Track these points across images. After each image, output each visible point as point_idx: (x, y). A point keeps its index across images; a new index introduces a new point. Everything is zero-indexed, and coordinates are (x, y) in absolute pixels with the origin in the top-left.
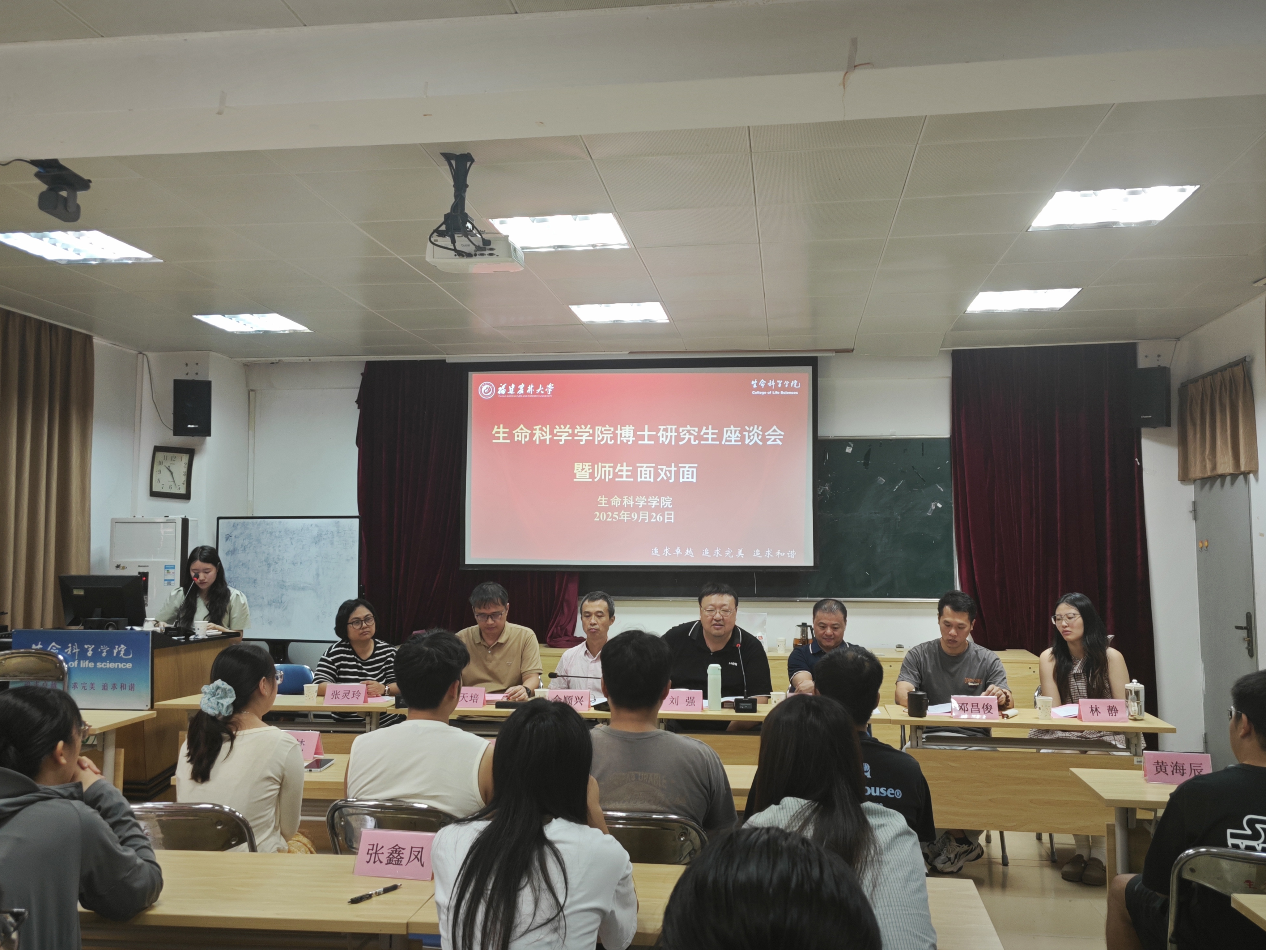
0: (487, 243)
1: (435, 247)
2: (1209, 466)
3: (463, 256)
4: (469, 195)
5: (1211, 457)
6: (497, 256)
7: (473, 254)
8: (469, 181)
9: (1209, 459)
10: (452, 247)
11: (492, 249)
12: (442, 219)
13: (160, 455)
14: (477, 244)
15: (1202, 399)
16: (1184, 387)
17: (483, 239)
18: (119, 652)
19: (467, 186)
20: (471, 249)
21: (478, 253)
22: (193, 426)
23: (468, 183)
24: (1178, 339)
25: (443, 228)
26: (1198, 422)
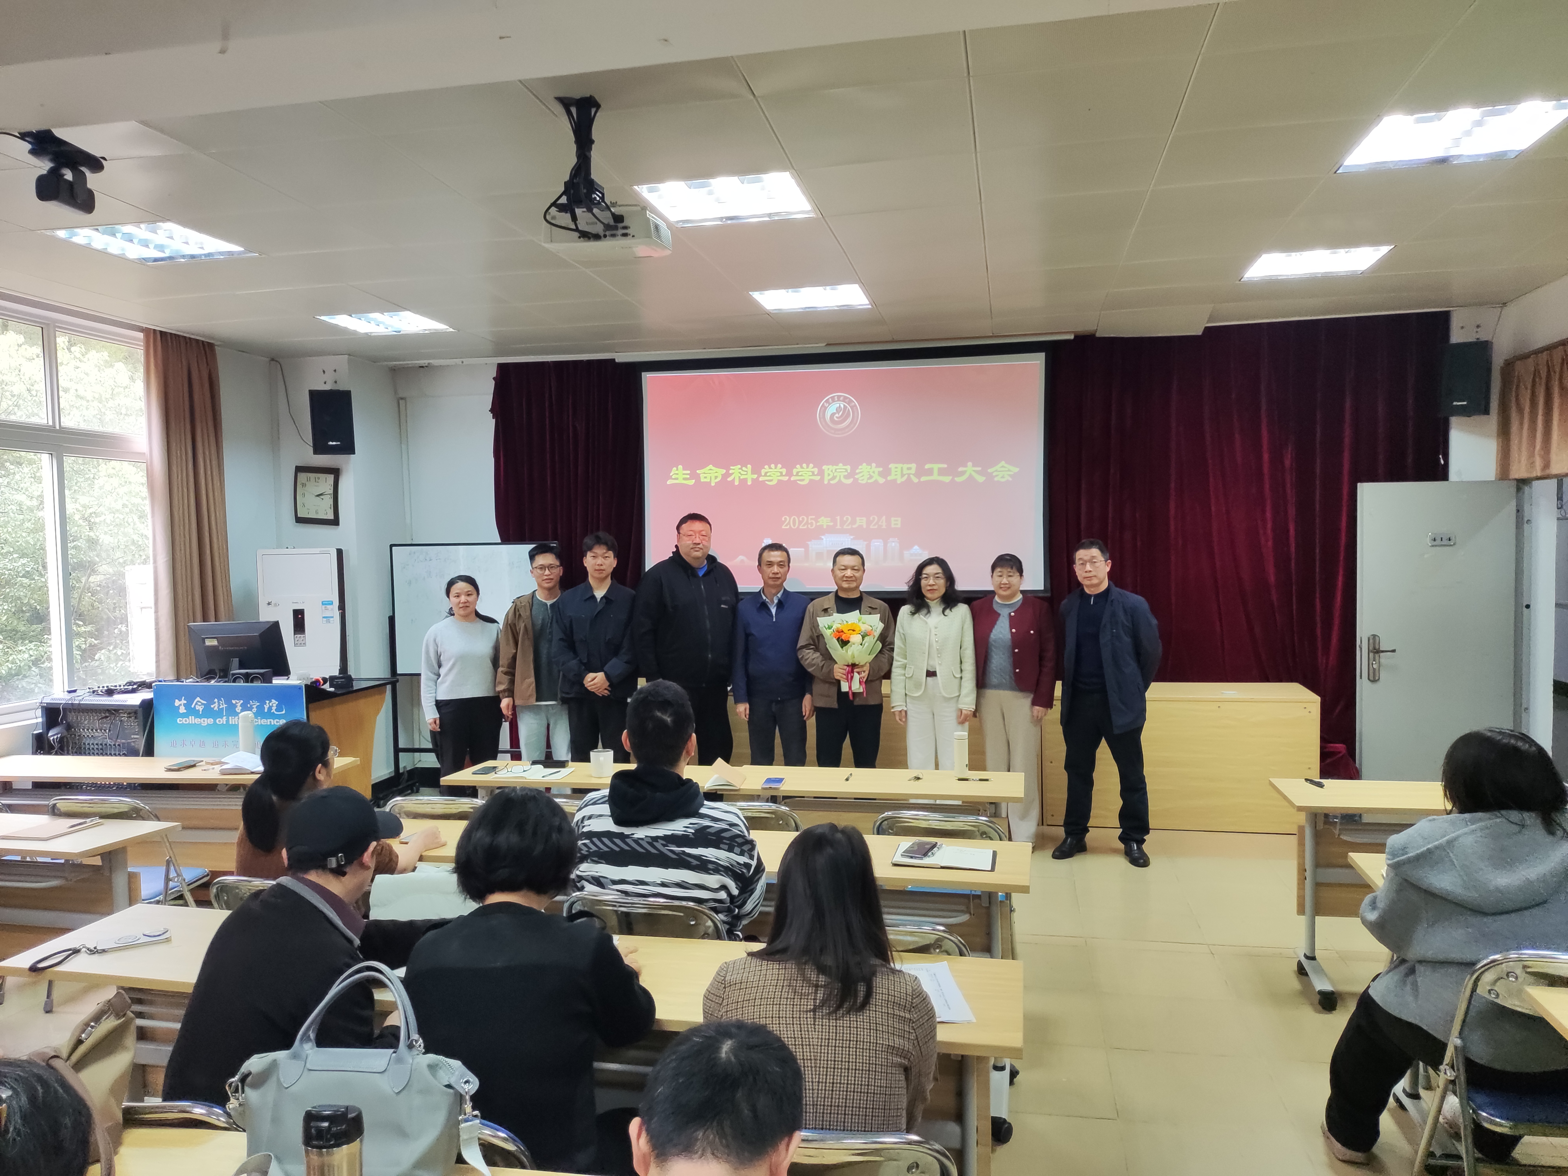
0: (619, 219)
1: (554, 228)
2: (1538, 462)
3: (589, 238)
4: (596, 155)
5: (1543, 453)
6: (633, 236)
7: (602, 235)
8: (594, 136)
9: (1540, 456)
10: (574, 227)
11: (625, 228)
12: (562, 189)
13: (302, 476)
14: (606, 222)
15: (1534, 381)
16: (1509, 365)
17: (613, 214)
18: (270, 708)
19: (592, 142)
20: (599, 229)
21: (608, 233)
22: (334, 443)
23: (594, 137)
24: (1505, 304)
25: (564, 200)
26: (1527, 410)
